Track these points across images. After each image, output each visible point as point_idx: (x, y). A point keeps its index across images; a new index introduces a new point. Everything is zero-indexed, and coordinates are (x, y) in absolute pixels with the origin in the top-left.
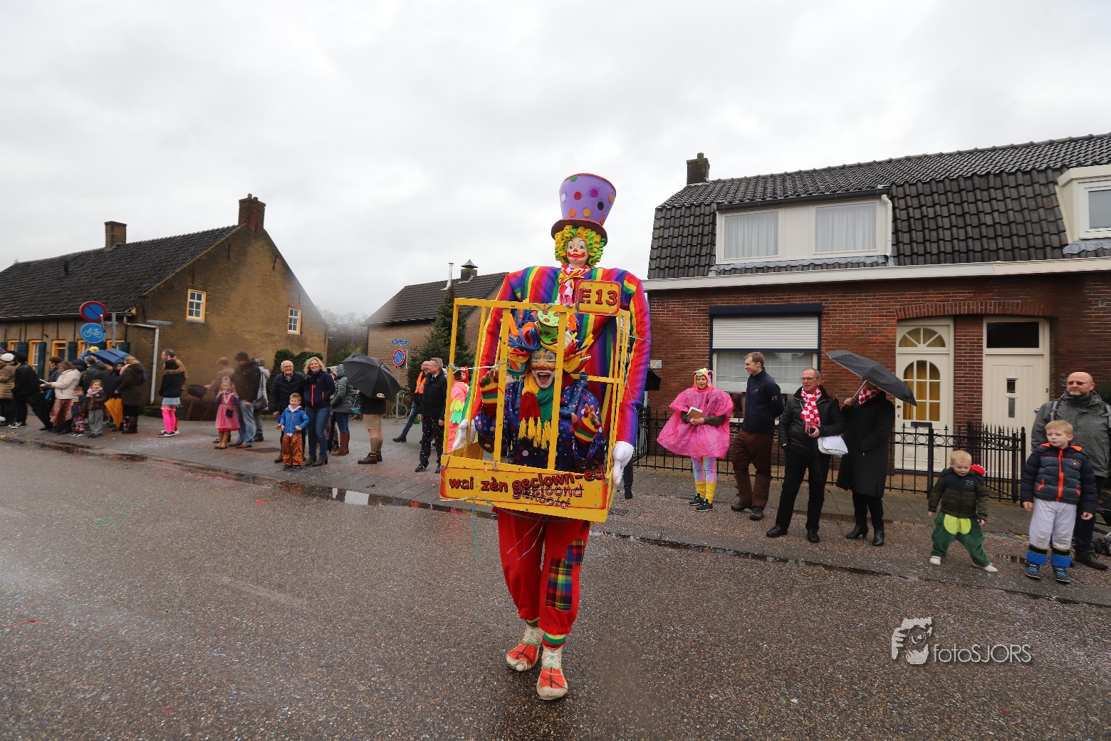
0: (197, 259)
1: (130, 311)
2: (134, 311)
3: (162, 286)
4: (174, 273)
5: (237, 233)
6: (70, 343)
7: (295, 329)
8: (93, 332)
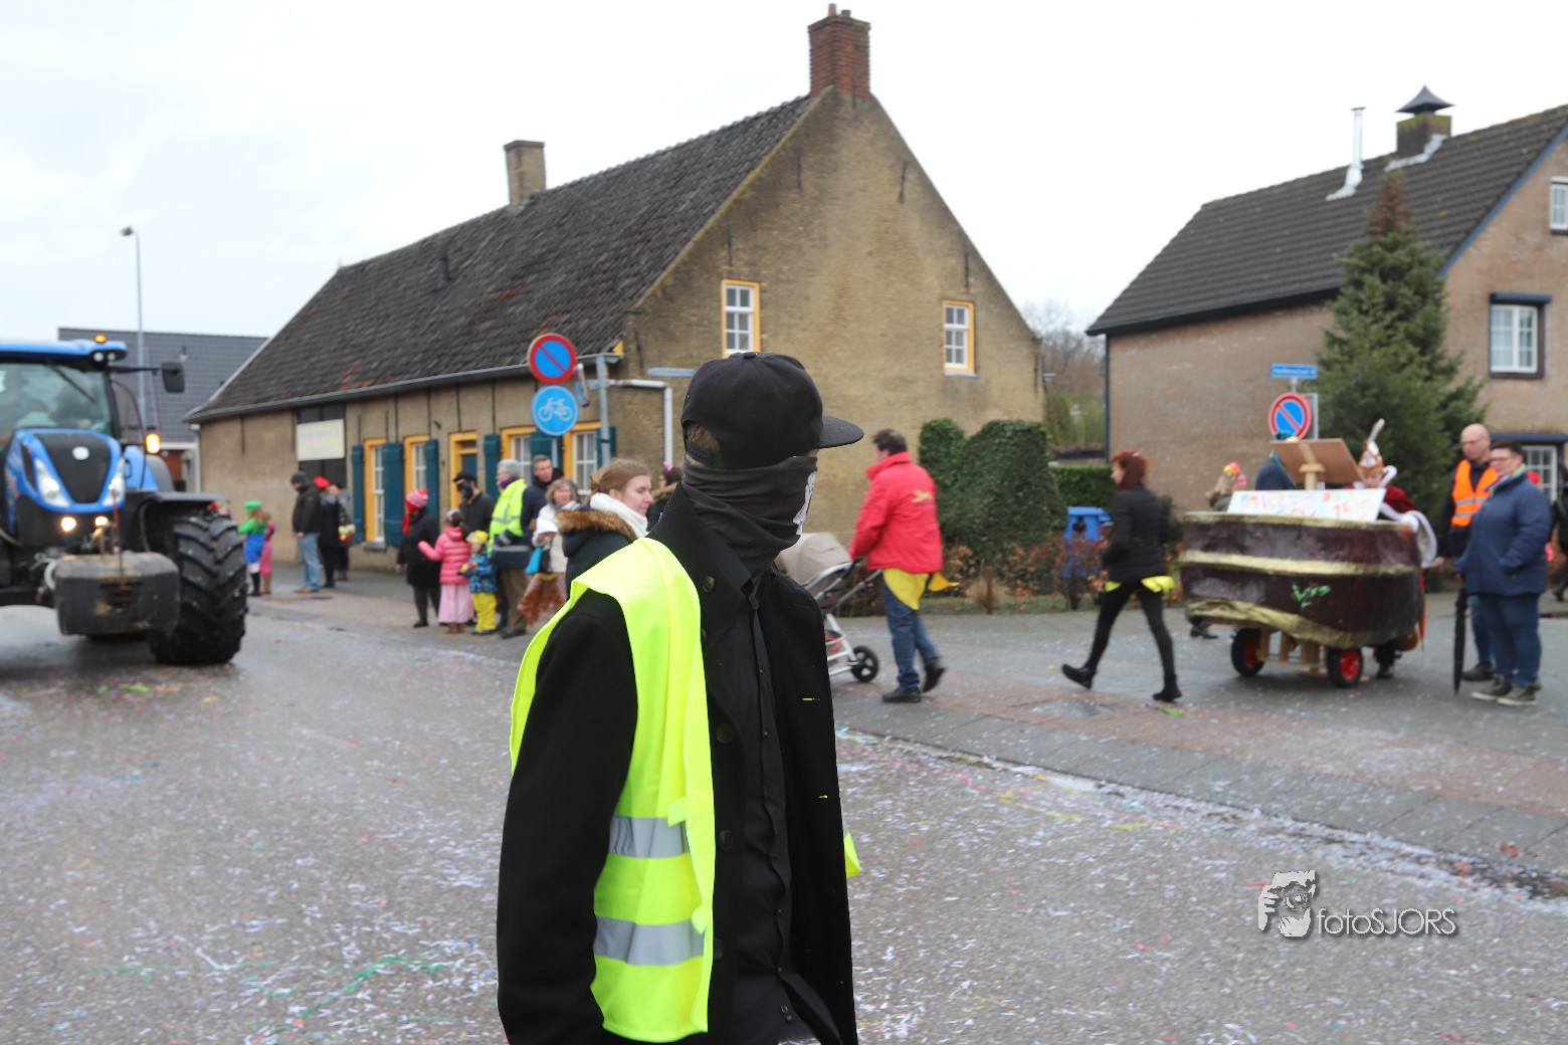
0: (737, 202)
1: (611, 350)
2: (619, 351)
3: (670, 281)
4: (689, 246)
5: (815, 115)
6: (487, 438)
7: (959, 360)
8: (555, 407)
